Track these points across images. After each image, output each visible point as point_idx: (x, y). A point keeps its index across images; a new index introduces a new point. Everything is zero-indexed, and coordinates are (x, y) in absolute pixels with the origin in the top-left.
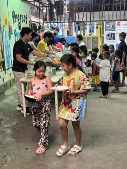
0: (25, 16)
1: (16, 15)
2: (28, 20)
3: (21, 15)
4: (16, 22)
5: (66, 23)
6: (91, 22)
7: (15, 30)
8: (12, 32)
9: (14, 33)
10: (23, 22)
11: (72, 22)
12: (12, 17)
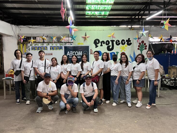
0: (126, 39)
1: (103, 42)
12: (94, 43)
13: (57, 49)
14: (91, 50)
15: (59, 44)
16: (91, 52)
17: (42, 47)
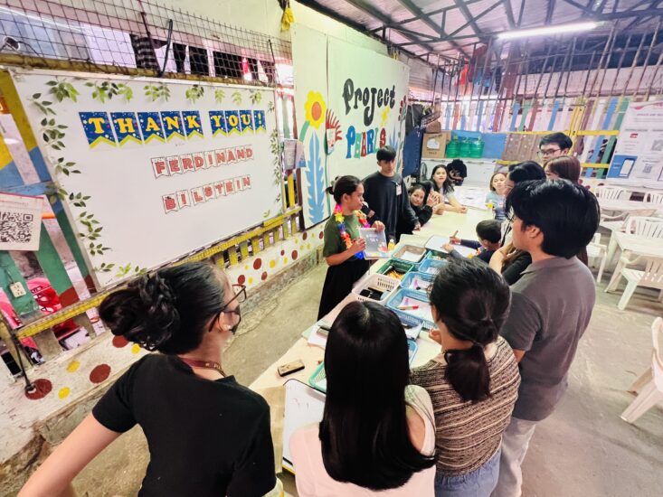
0: (391, 89)
1: (359, 90)
2: (398, 99)
3: (374, 90)
4: (356, 107)
5: (490, 102)
6: (557, 99)
7: (352, 129)
8: (339, 135)
9: (348, 136)
10: (380, 105)
11: (506, 99)
12: (343, 95)
13: (244, 126)
15: (248, 93)
16: (337, 134)
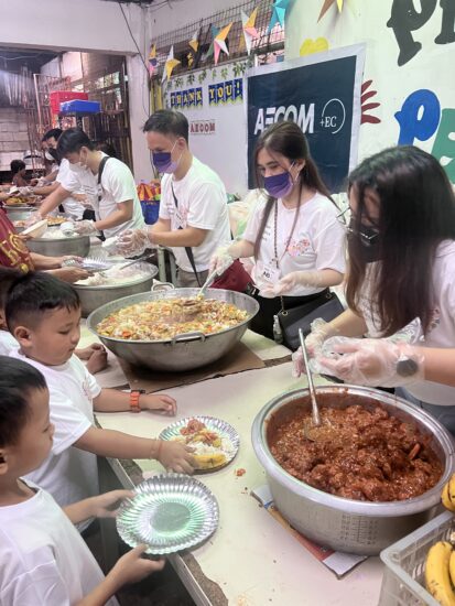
12: (389, 25)
13: (227, 97)
14: (364, 87)
15: (233, 66)
16: (364, 108)
17: (191, 91)
